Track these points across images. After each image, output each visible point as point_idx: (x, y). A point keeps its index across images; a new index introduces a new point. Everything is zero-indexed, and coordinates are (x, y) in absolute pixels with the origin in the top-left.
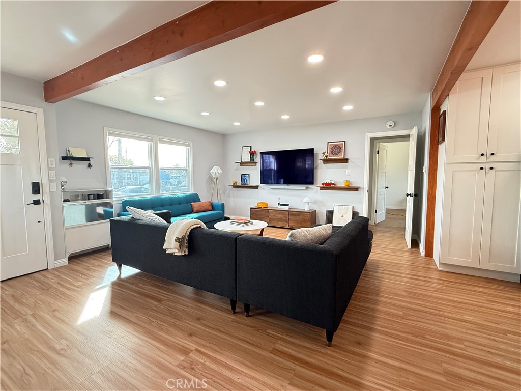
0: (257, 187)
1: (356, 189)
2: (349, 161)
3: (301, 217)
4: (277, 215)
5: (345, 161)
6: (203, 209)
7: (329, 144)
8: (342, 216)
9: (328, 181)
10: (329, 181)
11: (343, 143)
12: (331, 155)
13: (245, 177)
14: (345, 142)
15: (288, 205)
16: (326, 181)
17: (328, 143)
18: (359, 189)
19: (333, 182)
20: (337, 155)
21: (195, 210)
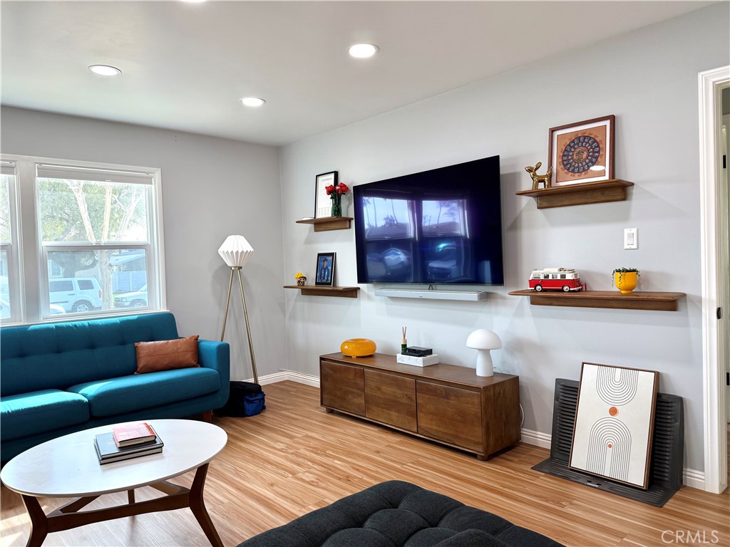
0: (352, 293)
1: (670, 303)
2: (635, 192)
3: (453, 402)
4: (384, 388)
5: (617, 190)
6: (166, 362)
7: (557, 133)
8: (613, 411)
9: (553, 272)
10: (555, 270)
11: (607, 123)
12: (563, 173)
13: (326, 263)
14: (612, 119)
15: (429, 352)
16: (546, 271)
17: (552, 131)
18: (680, 305)
19: (569, 277)
20: (584, 170)
21: (141, 364)
